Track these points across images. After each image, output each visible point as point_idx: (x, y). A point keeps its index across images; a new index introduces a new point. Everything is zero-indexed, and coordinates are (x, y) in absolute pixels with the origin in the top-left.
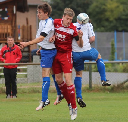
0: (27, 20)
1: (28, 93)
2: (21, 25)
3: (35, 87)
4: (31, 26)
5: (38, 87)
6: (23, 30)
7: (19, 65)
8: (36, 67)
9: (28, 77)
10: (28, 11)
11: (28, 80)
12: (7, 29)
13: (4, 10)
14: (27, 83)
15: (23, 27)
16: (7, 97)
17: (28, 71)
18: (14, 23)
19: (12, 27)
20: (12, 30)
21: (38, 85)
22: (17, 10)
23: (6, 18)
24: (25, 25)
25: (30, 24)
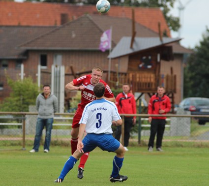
0: (172, 69)
1: (170, 147)
2: (165, 75)
3: (178, 141)
4: (175, 77)
5: (181, 140)
6: (167, 80)
7: (167, 117)
8: (180, 119)
9: (171, 130)
10: (173, 59)
11: (170, 132)
12: (150, 78)
13: (147, 58)
14: (170, 136)
15: (168, 76)
16: (148, 149)
17: (171, 123)
18: (157, 72)
19: (155, 76)
20: (156, 79)
21: (182, 139)
22: (161, 58)
23: (149, 67)
24: (170, 74)
25: (175, 73)
